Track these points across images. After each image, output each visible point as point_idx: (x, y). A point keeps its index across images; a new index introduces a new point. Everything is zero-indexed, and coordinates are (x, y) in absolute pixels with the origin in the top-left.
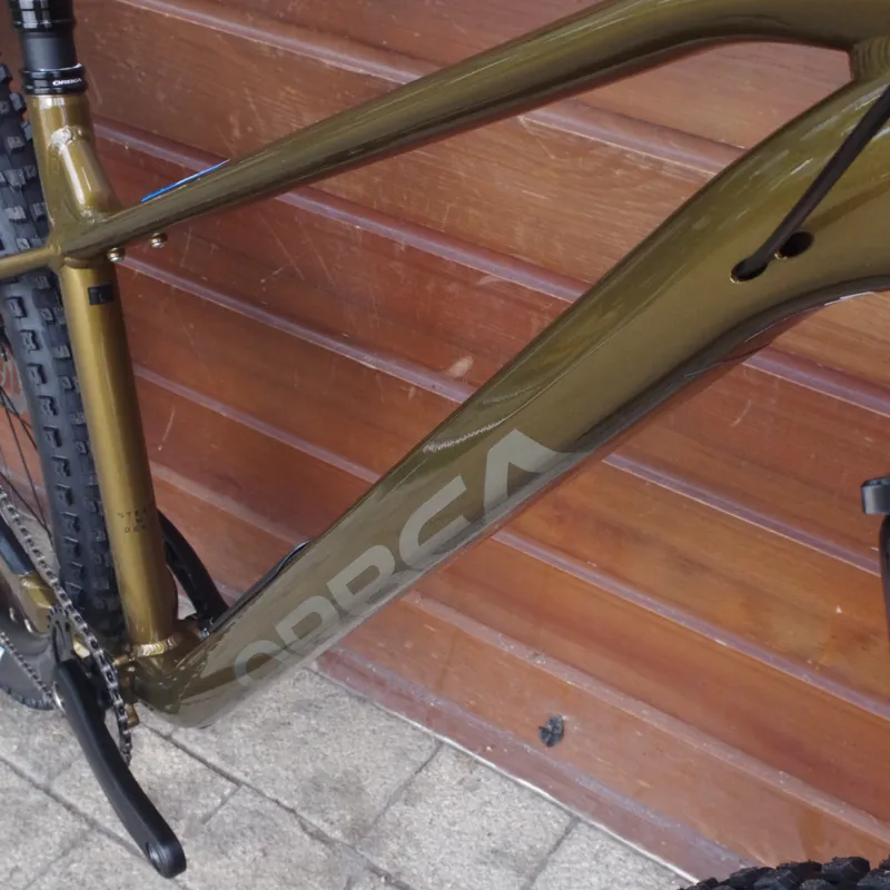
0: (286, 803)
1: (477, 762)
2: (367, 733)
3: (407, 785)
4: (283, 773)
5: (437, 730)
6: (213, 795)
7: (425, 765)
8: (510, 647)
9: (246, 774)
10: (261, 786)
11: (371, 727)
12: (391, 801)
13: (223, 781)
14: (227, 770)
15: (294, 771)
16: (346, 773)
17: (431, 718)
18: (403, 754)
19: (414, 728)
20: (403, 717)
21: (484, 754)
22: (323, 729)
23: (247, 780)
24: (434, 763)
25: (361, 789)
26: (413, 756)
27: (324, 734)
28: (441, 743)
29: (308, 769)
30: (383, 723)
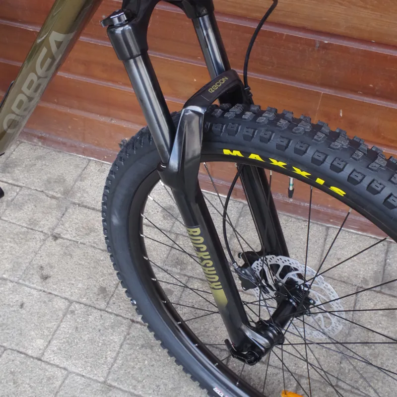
0: (39, 189)
1: (103, 163)
2: (63, 162)
3: (80, 175)
4: (37, 181)
5: (88, 156)
6: (13, 192)
7: (85, 168)
8: (103, 119)
9: (23, 183)
10: (29, 186)
11: (65, 160)
12: (76, 181)
13: (16, 187)
14: (16, 184)
15: (40, 179)
16: (59, 176)
17: (84, 152)
18: (77, 166)
19: (80, 157)
20: (75, 154)
21: (104, 160)
22: (47, 164)
23: (24, 185)
24: (88, 167)
25: (65, 180)
26: (81, 166)
27: (48, 165)
28: (90, 160)
29: (45, 177)
30: (68, 158)
